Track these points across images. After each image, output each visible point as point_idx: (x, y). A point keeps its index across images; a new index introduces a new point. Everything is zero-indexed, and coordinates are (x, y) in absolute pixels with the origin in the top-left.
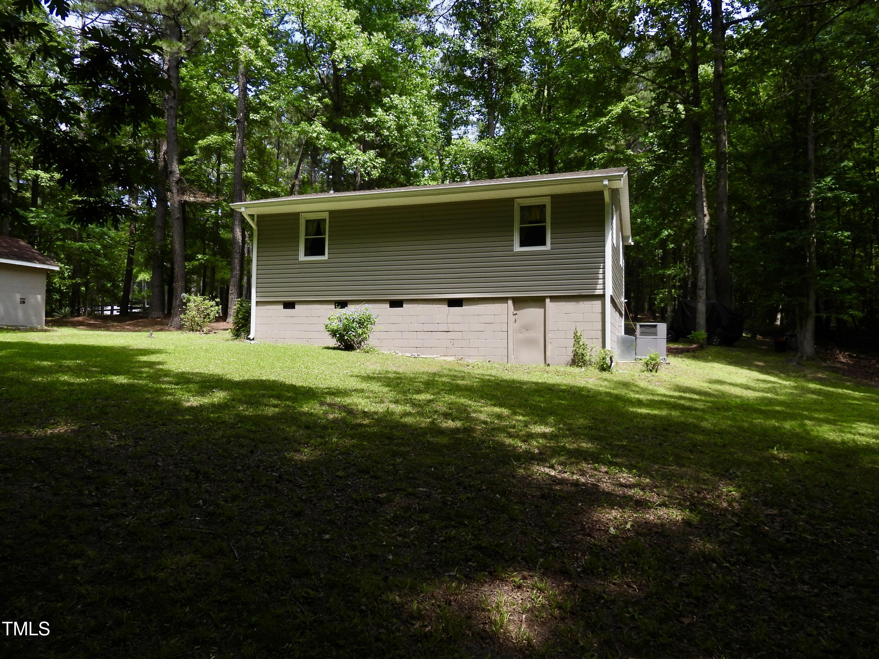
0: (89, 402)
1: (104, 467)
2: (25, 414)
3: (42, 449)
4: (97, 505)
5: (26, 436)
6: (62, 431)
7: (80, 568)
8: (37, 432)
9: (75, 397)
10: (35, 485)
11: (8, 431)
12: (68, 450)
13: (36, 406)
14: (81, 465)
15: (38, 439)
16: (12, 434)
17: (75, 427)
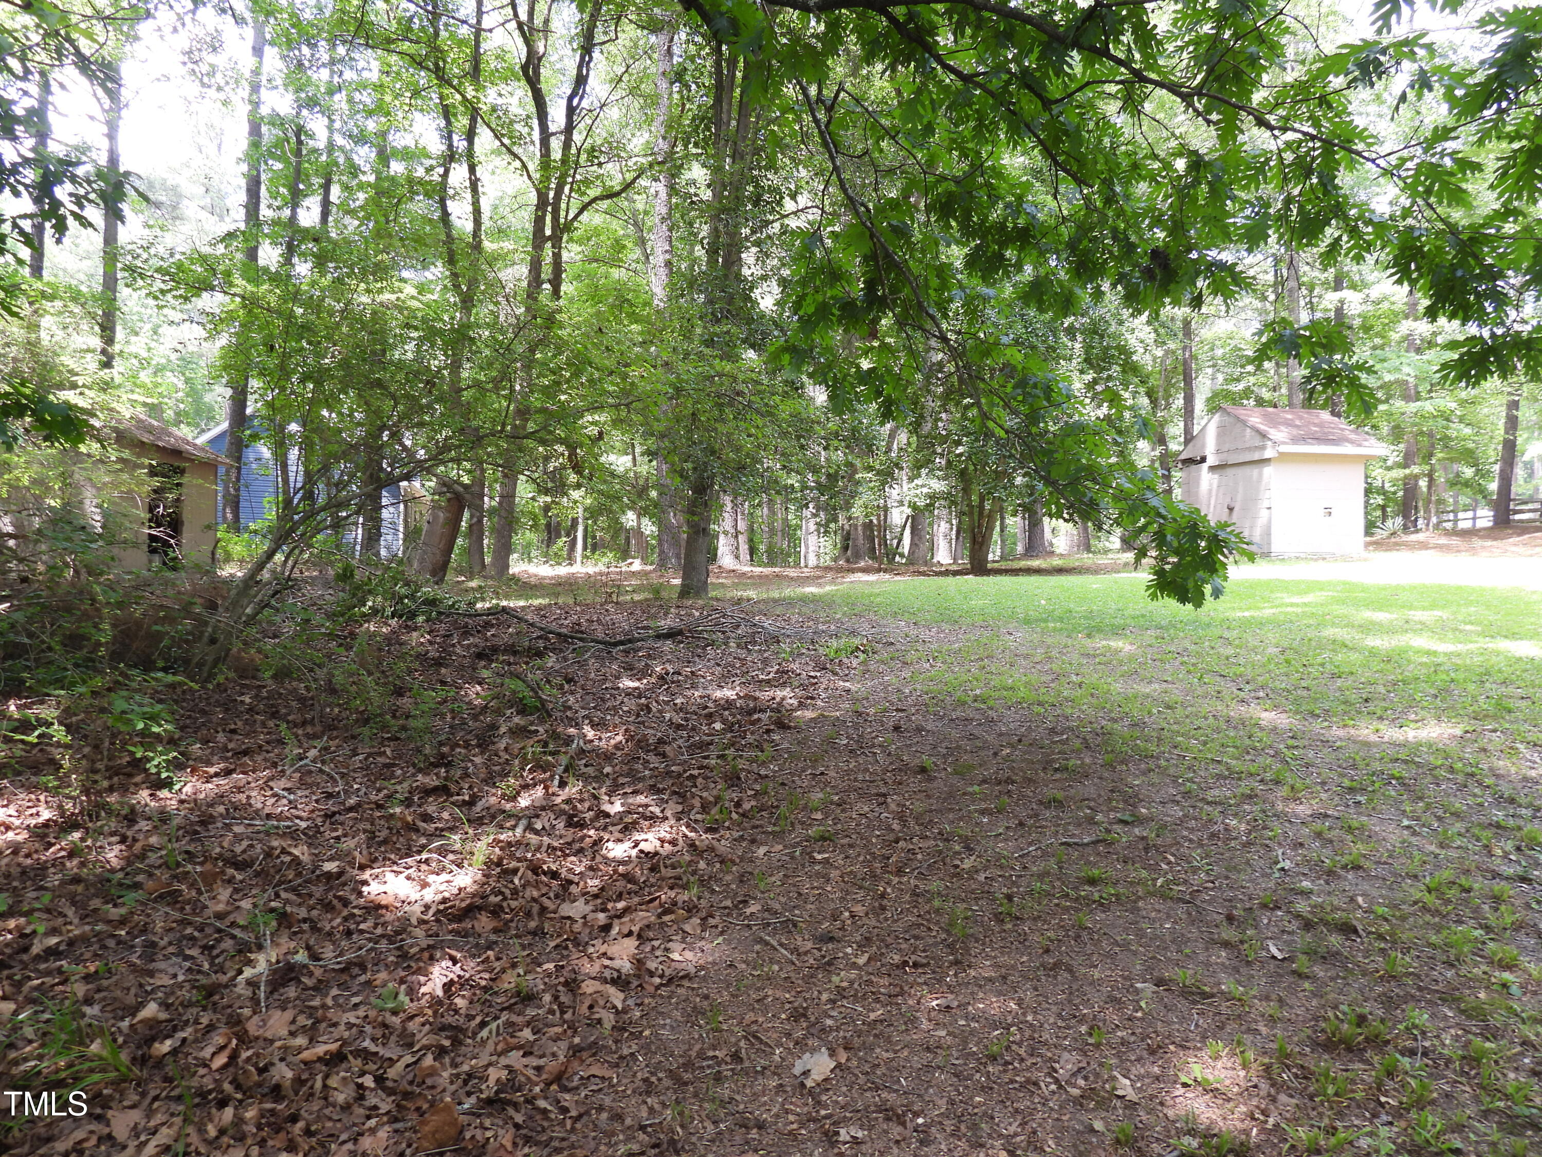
0: (1471, 687)
1: (1524, 811)
2: (1366, 701)
3: (1405, 762)
4: (1524, 879)
5: (1374, 738)
6: (1434, 735)
7: (1514, 989)
8: (1392, 733)
9: (1444, 677)
10: (1406, 823)
11: (1345, 726)
12: (1452, 770)
13: (1382, 689)
14: (1480, 800)
15: (1394, 744)
16: (1352, 731)
17: (1458, 732)
